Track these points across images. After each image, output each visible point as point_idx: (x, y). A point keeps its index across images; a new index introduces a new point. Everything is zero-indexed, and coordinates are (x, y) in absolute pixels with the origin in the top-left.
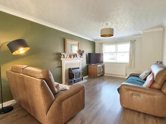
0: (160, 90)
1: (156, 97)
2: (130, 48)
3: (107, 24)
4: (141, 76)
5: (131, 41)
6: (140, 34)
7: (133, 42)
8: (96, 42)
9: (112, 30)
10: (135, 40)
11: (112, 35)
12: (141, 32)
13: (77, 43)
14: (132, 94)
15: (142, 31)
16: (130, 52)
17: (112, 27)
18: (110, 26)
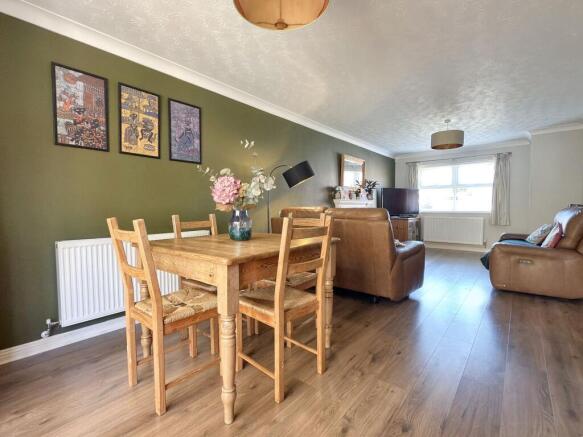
0: (575, 250)
1: (567, 262)
2: (497, 174)
3: (448, 121)
4: (530, 238)
5: (499, 155)
6: (525, 139)
7: (503, 158)
8: (397, 159)
9: (460, 134)
10: (510, 153)
11: (461, 145)
12: (528, 134)
13: (362, 164)
14: (518, 262)
15: (530, 131)
16: (496, 186)
17: (462, 129)
18: (455, 124)
